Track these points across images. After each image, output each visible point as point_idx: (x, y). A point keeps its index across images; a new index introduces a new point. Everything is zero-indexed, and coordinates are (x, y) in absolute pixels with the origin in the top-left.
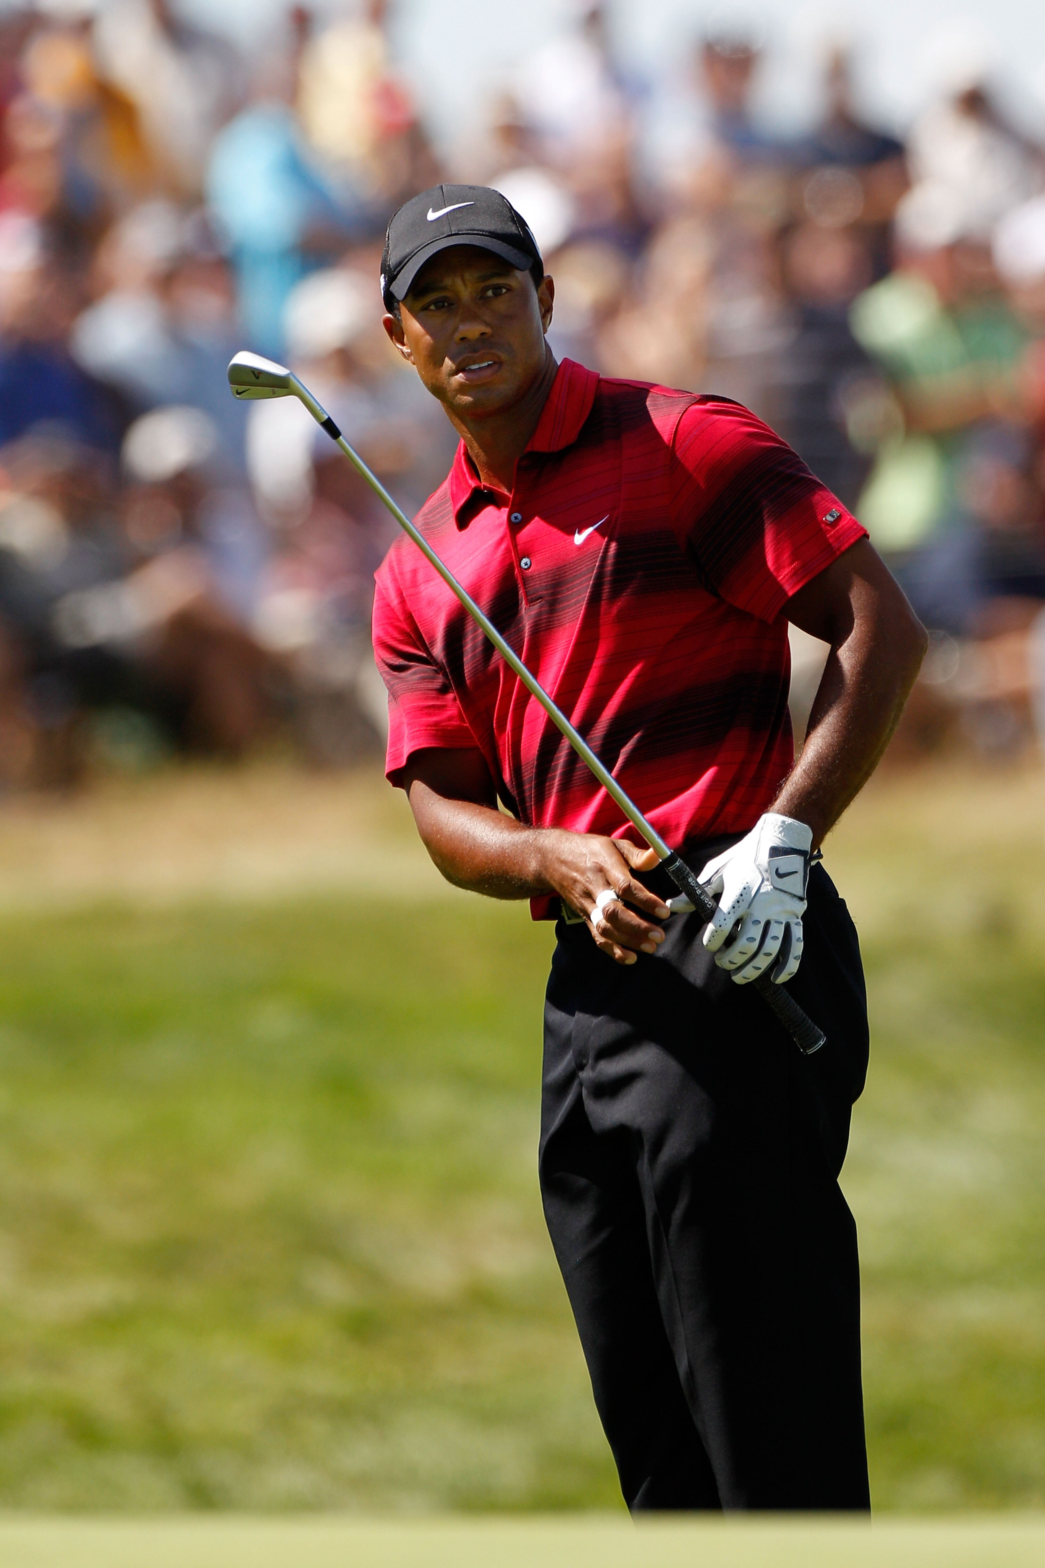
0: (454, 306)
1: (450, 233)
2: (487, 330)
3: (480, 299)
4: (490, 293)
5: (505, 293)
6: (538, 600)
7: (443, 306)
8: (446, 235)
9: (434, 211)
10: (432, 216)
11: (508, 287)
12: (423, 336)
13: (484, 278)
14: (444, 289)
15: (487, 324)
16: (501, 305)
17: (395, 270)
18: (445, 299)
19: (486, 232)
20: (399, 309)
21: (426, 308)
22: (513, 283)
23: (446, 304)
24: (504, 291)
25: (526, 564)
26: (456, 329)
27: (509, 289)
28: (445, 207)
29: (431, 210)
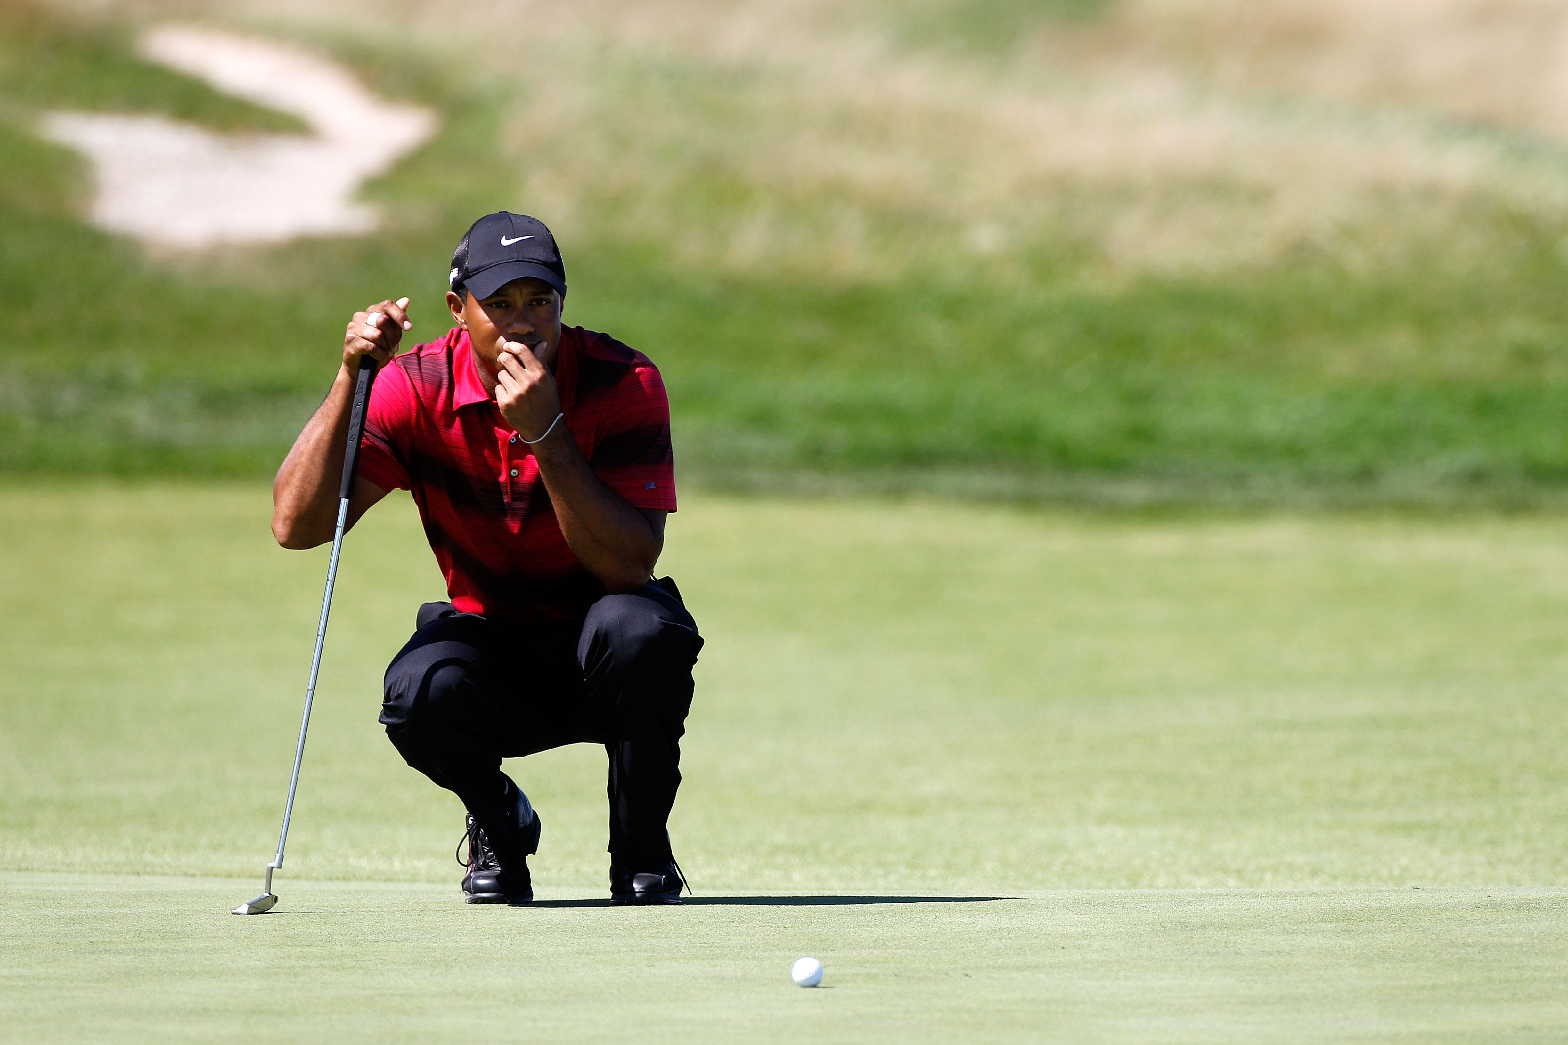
0: (510, 310)
1: (517, 258)
2: (532, 329)
3: (529, 305)
4: (535, 303)
5: (545, 304)
7: (501, 306)
8: (514, 260)
10: (505, 242)
11: (548, 300)
12: (487, 322)
13: (535, 294)
14: (506, 295)
15: (533, 325)
16: (542, 311)
17: (471, 272)
18: (505, 301)
19: (541, 261)
20: (466, 296)
21: (490, 306)
22: (552, 298)
23: (504, 305)
24: (544, 302)
25: (515, 473)
26: (510, 325)
27: (548, 302)
28: (515, 238)
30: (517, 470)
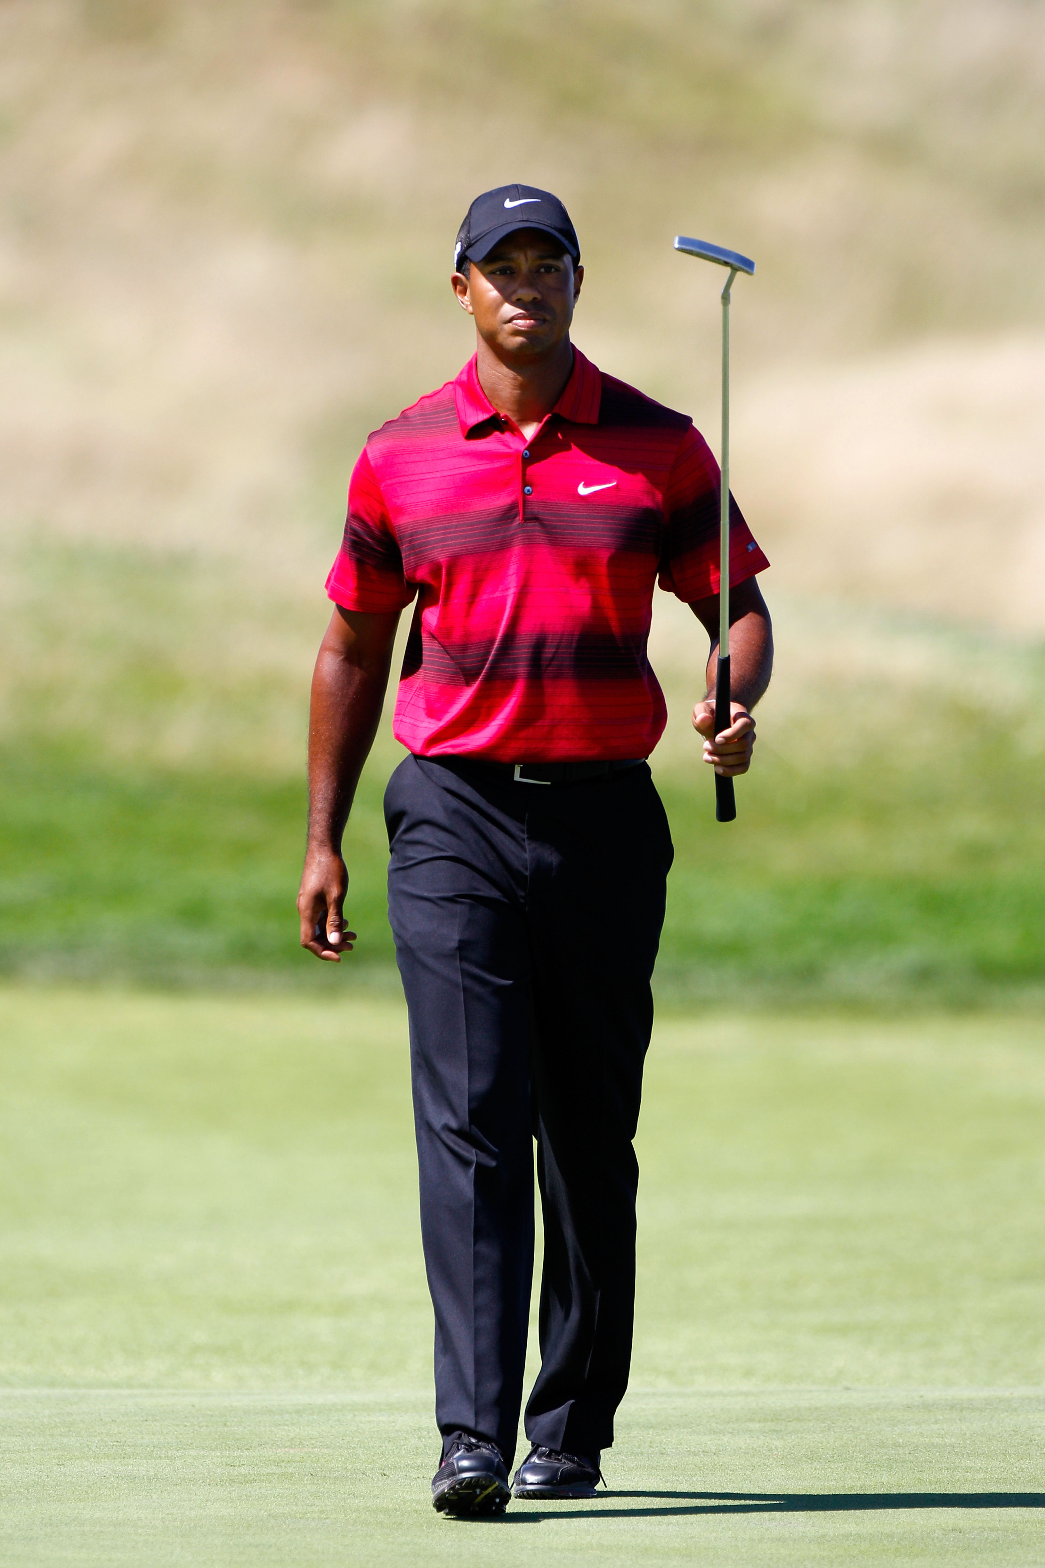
0: (514, 275)
1: (521, 219)
2: (539, 297)
3: (535, 272)
4: (542, 270)
6: (533, 520)
7: (506, 273)
8: (519, 220)
9: (511, 201)
10: (508, 204)
11: (557, 268)
13: (541, 258)
14: (510, 260)
15: (539, 292)
16: (550, 280)
17: (473, 240)
18: (510, 268)
19: (547, 222)
21: (493, 273)
22: (560, 265)
23: (508, 272)
24: (553, 270)
25: (528, 491)
26: (515, 292)
27: (557, 270)
28: (520, 200)
29: (508, 200)
30: (531, 487)
